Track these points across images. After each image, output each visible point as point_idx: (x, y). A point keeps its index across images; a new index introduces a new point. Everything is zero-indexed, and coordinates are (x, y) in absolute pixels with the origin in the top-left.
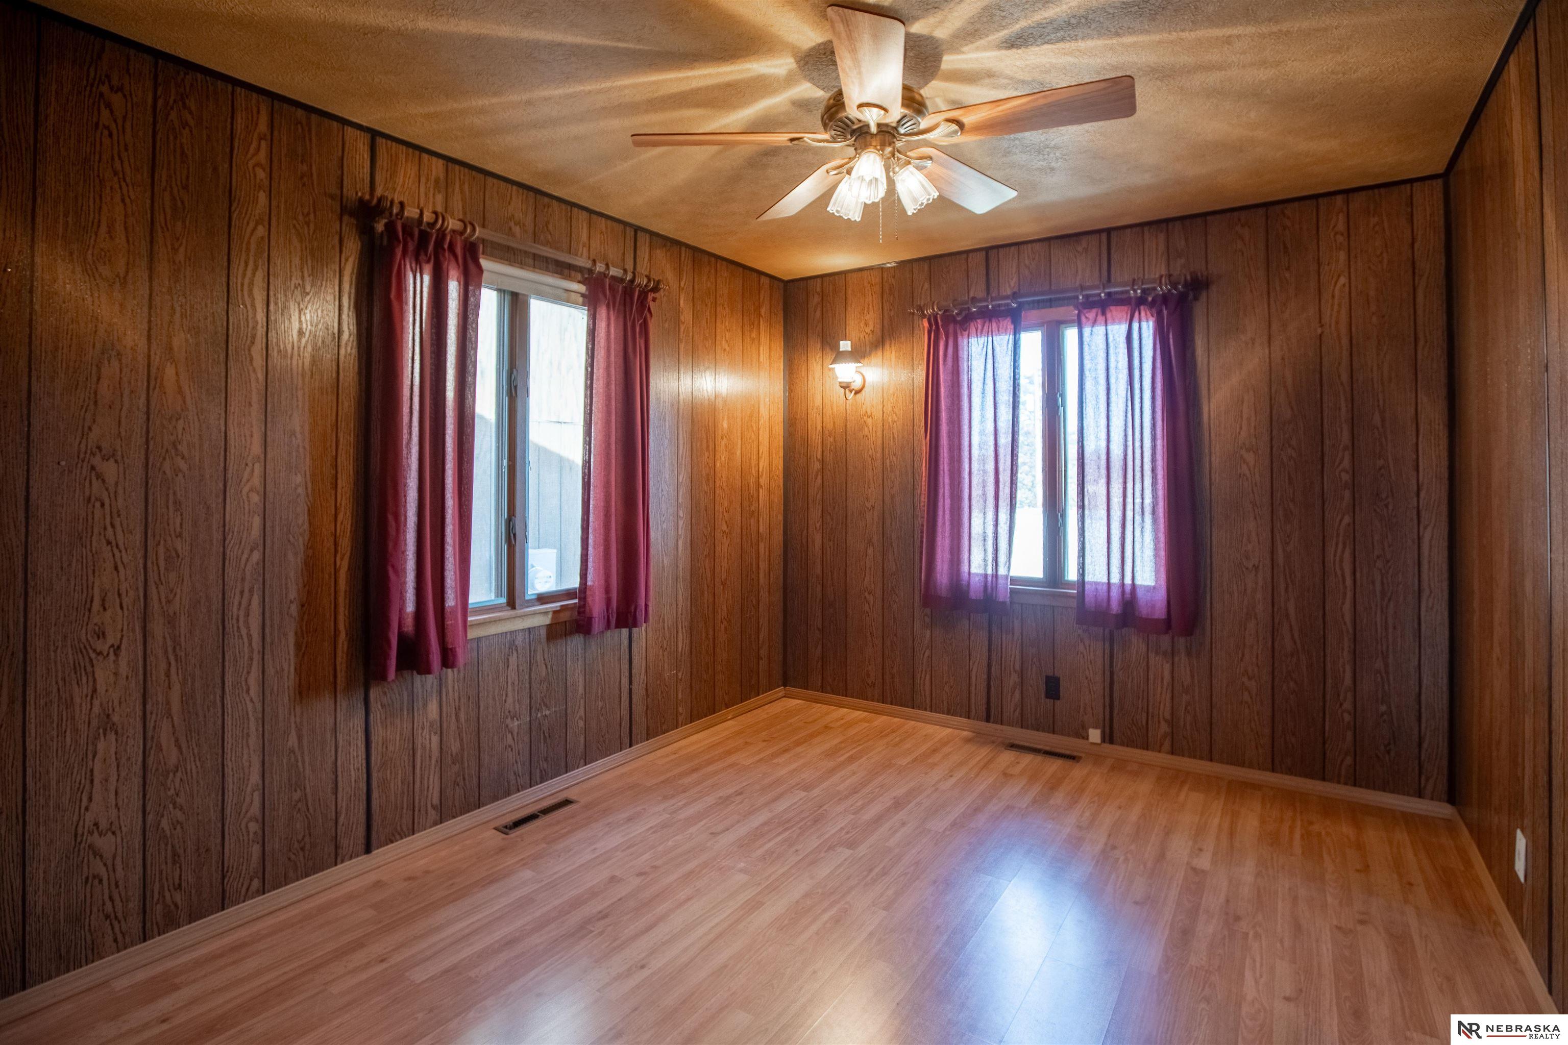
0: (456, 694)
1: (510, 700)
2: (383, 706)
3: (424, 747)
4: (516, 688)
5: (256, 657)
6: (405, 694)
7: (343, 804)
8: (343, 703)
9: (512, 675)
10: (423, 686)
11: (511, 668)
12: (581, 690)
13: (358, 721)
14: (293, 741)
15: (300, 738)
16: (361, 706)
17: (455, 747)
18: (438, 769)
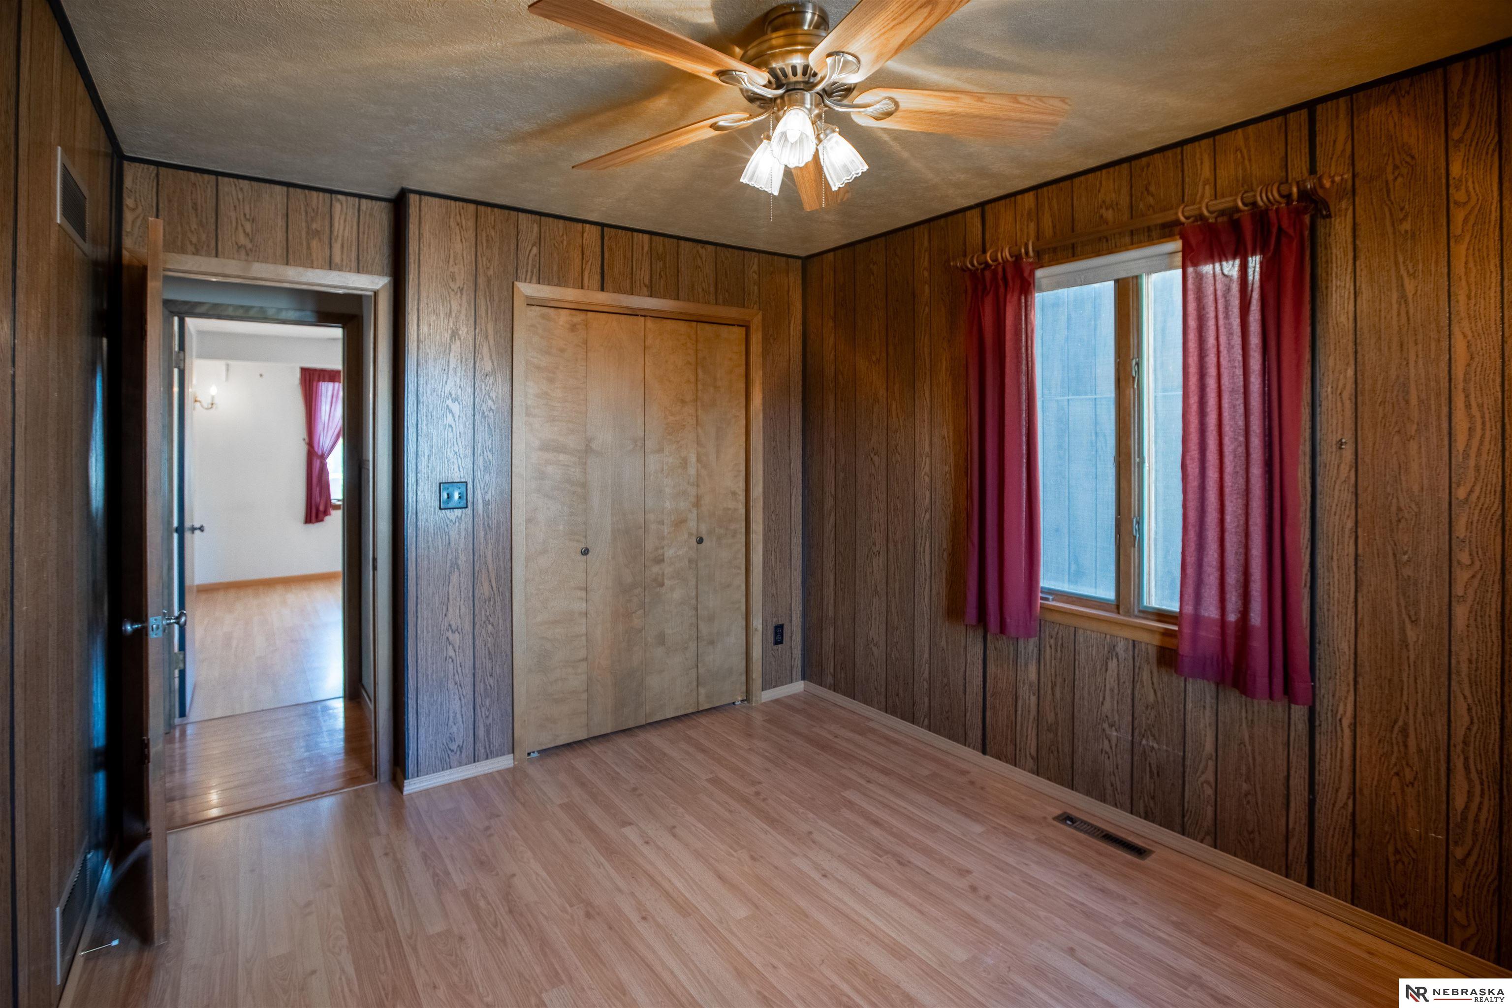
0: (1053, 670)
1: (1107, 705)
2: (996, 649)
3: (1024, 700)
4: (1116, 698)
5: (928, 580)
6: (1012, 648)
7: (969, 705)
8: (971, 634)
9: (1111, 681)
10: (1025, 648)
11: (1109, 672)
12: (1209, 747)
13: (978, 649)
14: (943, 643)
15: (947, 642)
16: (981, 639)
17: (1051, 718)
18: (1035, 726)
